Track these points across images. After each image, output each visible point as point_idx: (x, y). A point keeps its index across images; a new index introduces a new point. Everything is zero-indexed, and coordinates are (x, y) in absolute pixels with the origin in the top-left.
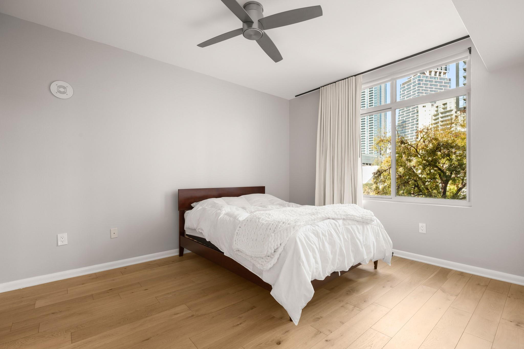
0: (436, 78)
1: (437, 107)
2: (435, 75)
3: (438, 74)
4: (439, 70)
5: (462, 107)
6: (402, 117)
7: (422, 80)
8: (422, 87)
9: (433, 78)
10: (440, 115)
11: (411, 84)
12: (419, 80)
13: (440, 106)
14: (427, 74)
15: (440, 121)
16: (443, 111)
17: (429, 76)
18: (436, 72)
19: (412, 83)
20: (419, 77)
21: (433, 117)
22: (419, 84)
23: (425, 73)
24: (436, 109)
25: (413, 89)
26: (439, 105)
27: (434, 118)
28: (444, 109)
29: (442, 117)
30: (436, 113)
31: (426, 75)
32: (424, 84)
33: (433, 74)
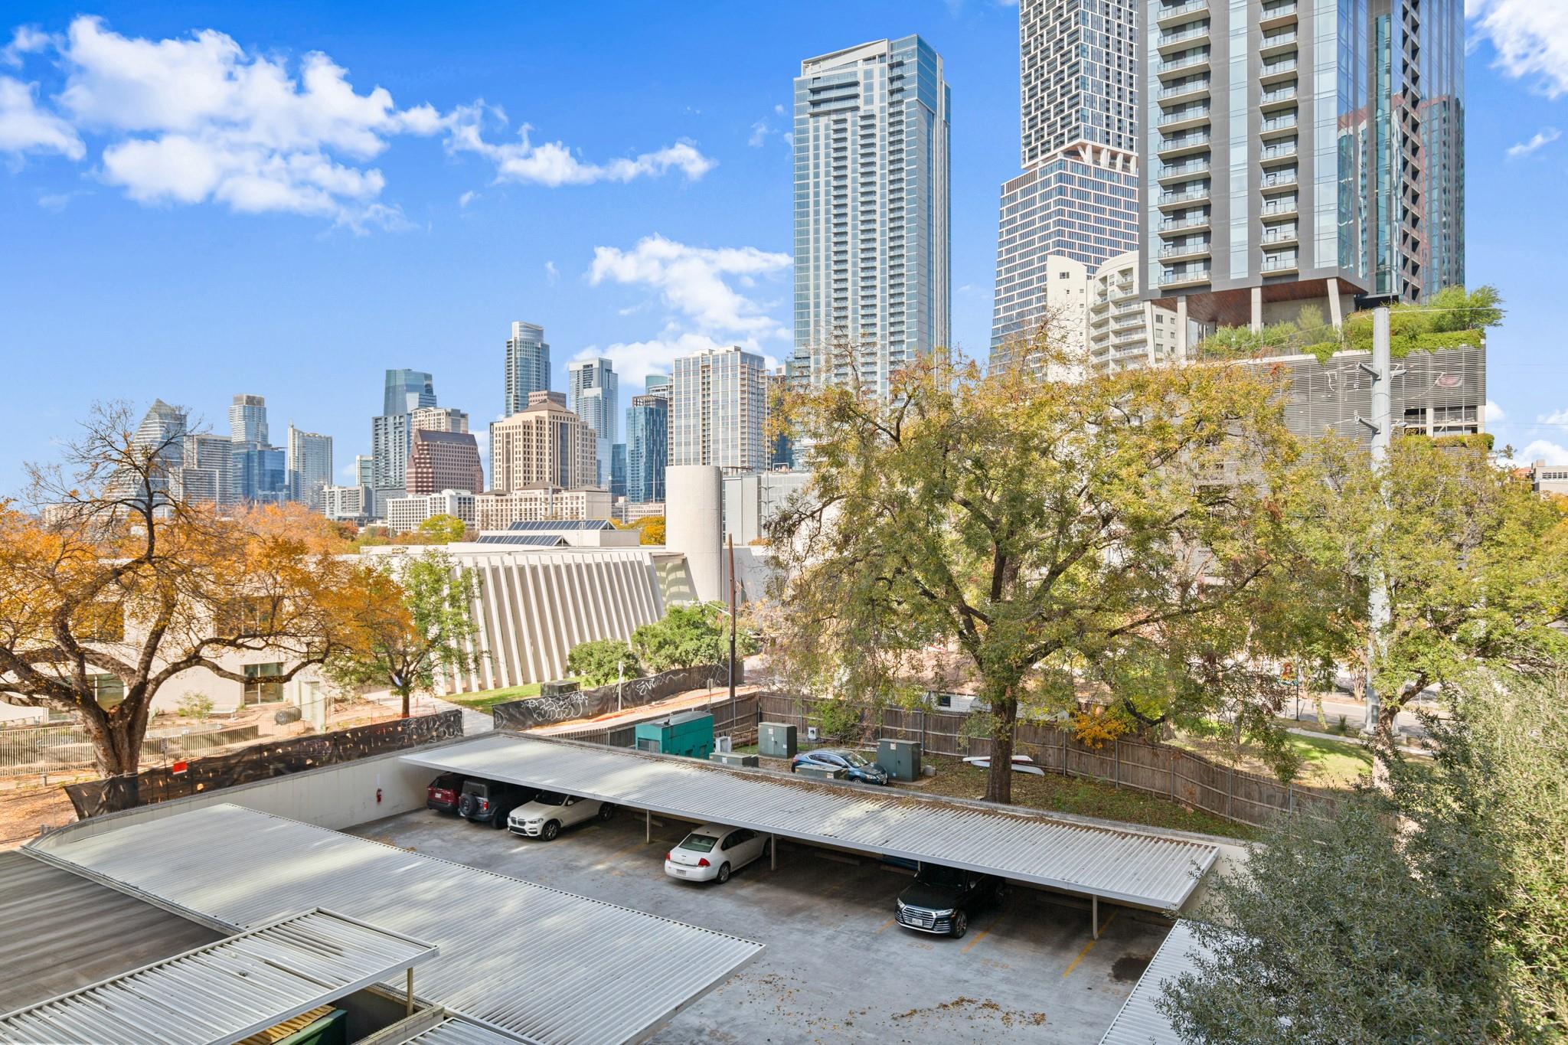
0: (1116, 177)
1: (1104, 280)
2: (1112, 165)
3: (1119, 161)
4: (1123, 151)
5: (1156, 287)
6: (1006, 309)
7: (1070, 179)
8: (1071, 204)
9: (1106, 175)
10: (1113, 311)
11: (1034, 189)
12: (1061, 178)
13: (1112, 276)
14: (1087, 157)
15: (1113, 332)
16: (1120, 295)
17: (1093, 166)
18: (1114, 156)
19: (1039, 186)
20: (1062, 165)
21: (1092, 315)
22: (1061, 191)
23: (1079, 155)
24: (1101, 287)
25: (1043, 208)
26: (1109, 274)
27: (1094, 318)
28: (1122, 288)
29: (1117, 319)
30: (1099, 301)
31: (1082, 160)
32: (1075, 193)
33: (1104, 159)
